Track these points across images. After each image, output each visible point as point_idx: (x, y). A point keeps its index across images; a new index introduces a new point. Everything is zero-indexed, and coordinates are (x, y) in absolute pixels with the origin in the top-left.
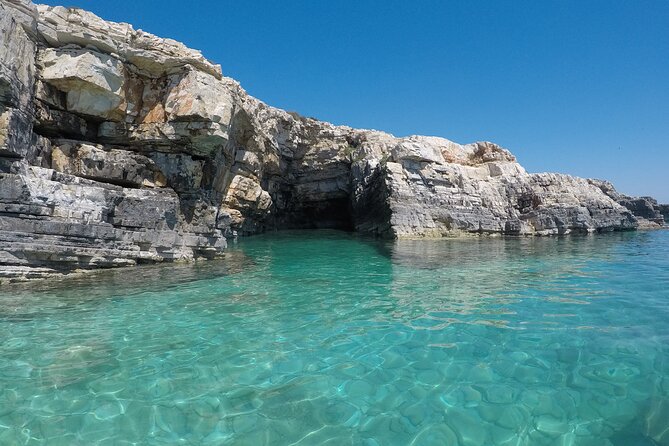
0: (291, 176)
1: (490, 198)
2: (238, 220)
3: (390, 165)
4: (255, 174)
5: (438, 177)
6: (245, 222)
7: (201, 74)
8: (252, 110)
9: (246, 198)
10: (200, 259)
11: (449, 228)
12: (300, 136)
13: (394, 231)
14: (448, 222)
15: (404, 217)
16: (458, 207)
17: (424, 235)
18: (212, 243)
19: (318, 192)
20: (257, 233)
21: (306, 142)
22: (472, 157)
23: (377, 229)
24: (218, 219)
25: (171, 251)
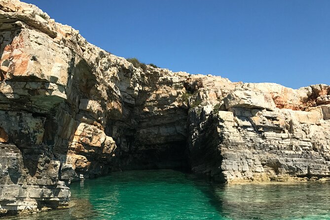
0: (133, 121)
1: (321, 142)
2: (84, 165)
3: (222, 114)
4: (99, 122)
5: (269, 123)
6: (91, 167)
7: (34, 33)
8: (93, 59)
9: (92, 144)
10: (44, 209)
11: (277, 172)
12: (140, 83)
13: (224, 176)
14: (276, 166)
15: (234, 162)
16: (287, 152)
17: (253, 180)
18: (56, 194)
19: (159, 136)
20: (103, 175)
21: (147, 89)
22: (305, 101)
23: (210, 172)
24: (61, 172)
25: (15, 204)
